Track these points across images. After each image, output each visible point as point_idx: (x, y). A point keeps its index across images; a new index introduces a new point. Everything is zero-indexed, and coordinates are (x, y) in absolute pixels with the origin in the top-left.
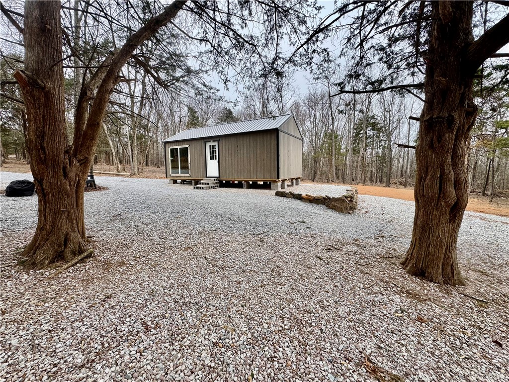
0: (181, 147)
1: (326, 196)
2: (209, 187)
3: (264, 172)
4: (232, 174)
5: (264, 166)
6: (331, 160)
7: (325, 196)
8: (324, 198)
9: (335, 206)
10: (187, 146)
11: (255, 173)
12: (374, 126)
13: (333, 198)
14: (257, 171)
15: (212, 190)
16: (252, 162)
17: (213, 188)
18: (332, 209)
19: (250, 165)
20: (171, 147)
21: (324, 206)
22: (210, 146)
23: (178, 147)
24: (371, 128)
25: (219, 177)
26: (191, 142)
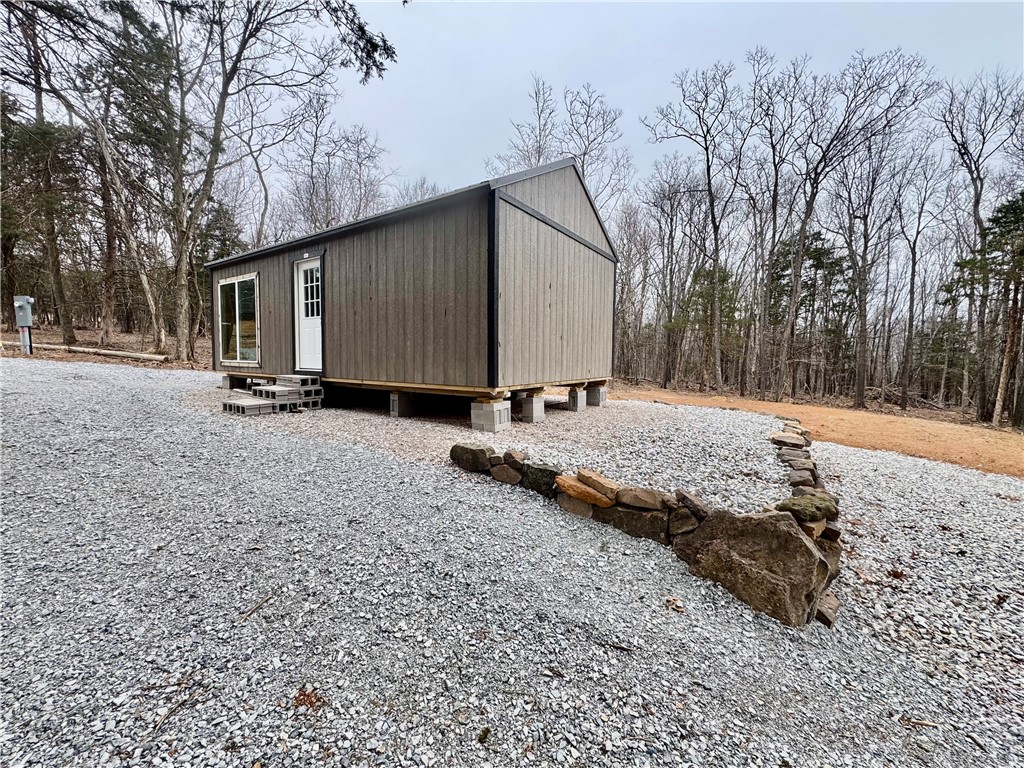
0: (241, 278)
1: (682, 498)
2: (274, 407)
3: (446, 359)
4: (356, 362)
5: (446, 335)
6: (709, 336)
7: (672, 497)
8: (666, 506)
9: (730, 567)
10: (252, 276)
11: (419, 359)
12: (820, 258)
13: (722, 516)
14: (424, 355)
15: (286, 416)
16: (410, 324)
17: (293, 409)
18: (715, 579)
19: (405, 334)
20: (223, 282)
21: (666, 555)
22: (306, 272)
23: (235, 280)
24: (811, 262)
25: (323, 373)
26: (264, 263)
